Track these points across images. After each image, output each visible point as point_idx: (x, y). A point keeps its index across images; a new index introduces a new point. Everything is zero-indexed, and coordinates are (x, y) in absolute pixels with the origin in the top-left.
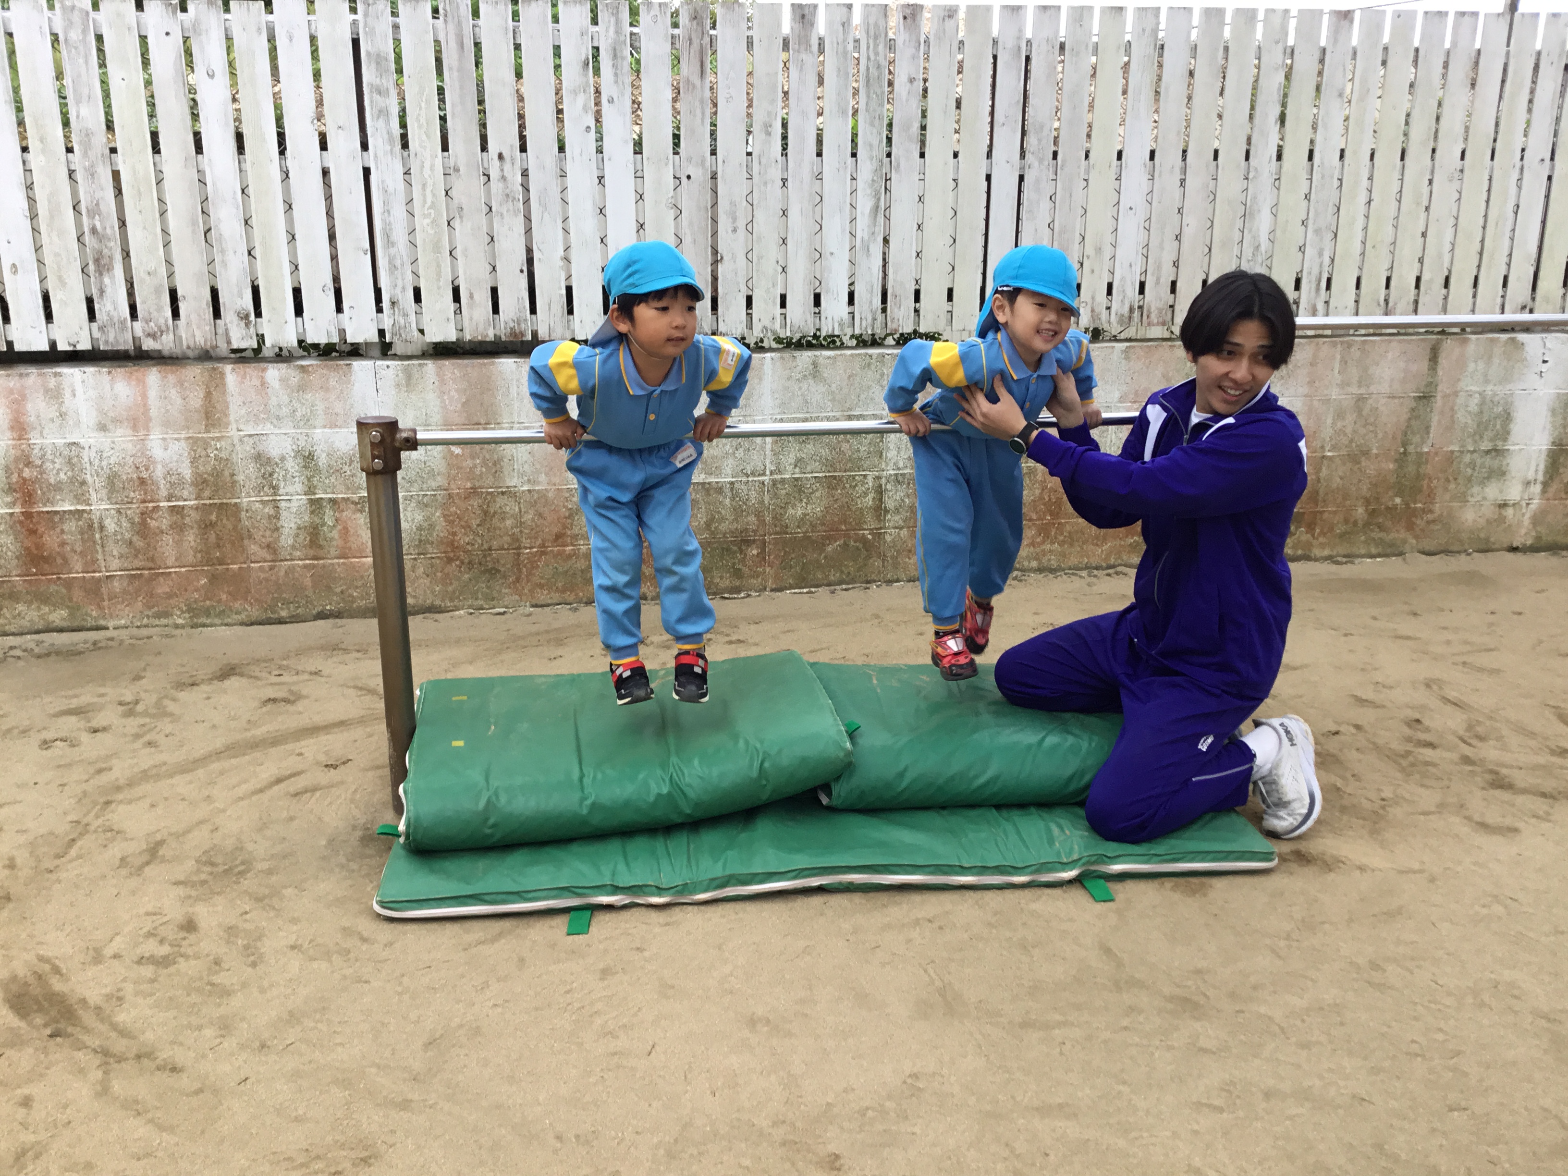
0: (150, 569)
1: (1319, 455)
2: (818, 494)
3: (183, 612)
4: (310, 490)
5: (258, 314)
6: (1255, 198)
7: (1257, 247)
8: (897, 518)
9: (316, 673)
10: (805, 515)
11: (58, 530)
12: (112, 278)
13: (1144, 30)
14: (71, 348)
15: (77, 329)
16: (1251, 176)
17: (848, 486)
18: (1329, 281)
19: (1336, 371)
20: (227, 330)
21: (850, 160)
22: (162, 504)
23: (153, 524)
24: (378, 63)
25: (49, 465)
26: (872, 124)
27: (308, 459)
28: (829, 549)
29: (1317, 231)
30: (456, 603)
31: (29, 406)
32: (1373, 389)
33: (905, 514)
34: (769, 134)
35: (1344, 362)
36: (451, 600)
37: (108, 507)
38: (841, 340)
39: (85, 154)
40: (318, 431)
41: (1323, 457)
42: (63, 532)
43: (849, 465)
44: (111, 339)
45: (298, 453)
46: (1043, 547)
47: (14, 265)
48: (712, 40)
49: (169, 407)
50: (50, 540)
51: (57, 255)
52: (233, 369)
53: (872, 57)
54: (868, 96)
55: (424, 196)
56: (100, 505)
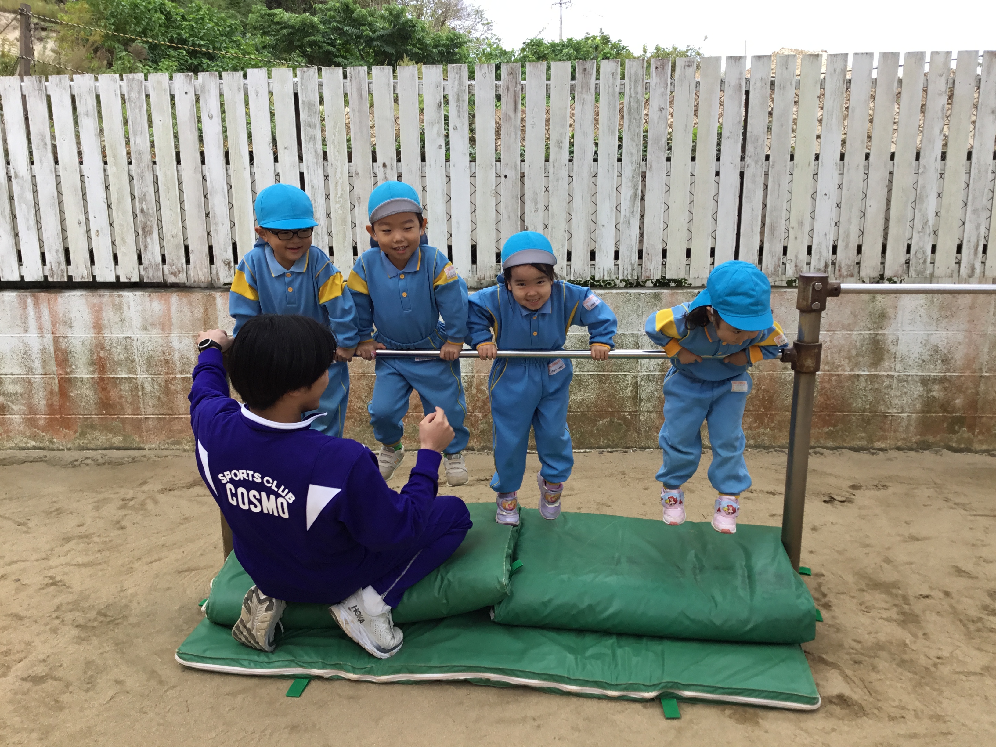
0: (170, 415)
1: (977, 374)
2: (592, 386)
3: (188, 442)
6: (924, 187)
7: (926, 223)
8: (648, 405)
10: (583, 400)
11: (118, 389)
12: (152, 239)
13: (835, 70)
14: (128, 281)
15: (132, 269)
16: (920, 171)
17: (613, 381)
18: (985, 247)
19: (991, 313)
20: (217, 271)
21: (616, 164)
22: (177, 376)
23: (173, 387)
24: (309, 108)
25: (114, 349)
26: (632, 140)
28: (600, 423)
29: (975, 211)
31: (104, 314)
33: (655, 402)
34: (561, 147)
37: (146, 376)
38: (615, 283)
39: (138, 166)
41: (981, 376)
42: (121, 390)
43: (614, 367)
44: (151, 275)
46: (758, 431)
47: (97, 231)
48: (522, 87)
49: (183, 317)
50: (114, 394)
51: (121, 225)
52: (221, 296)
53: (633, 95)
54: (630, 121)
55: (337, 190)
56: (142, 375)
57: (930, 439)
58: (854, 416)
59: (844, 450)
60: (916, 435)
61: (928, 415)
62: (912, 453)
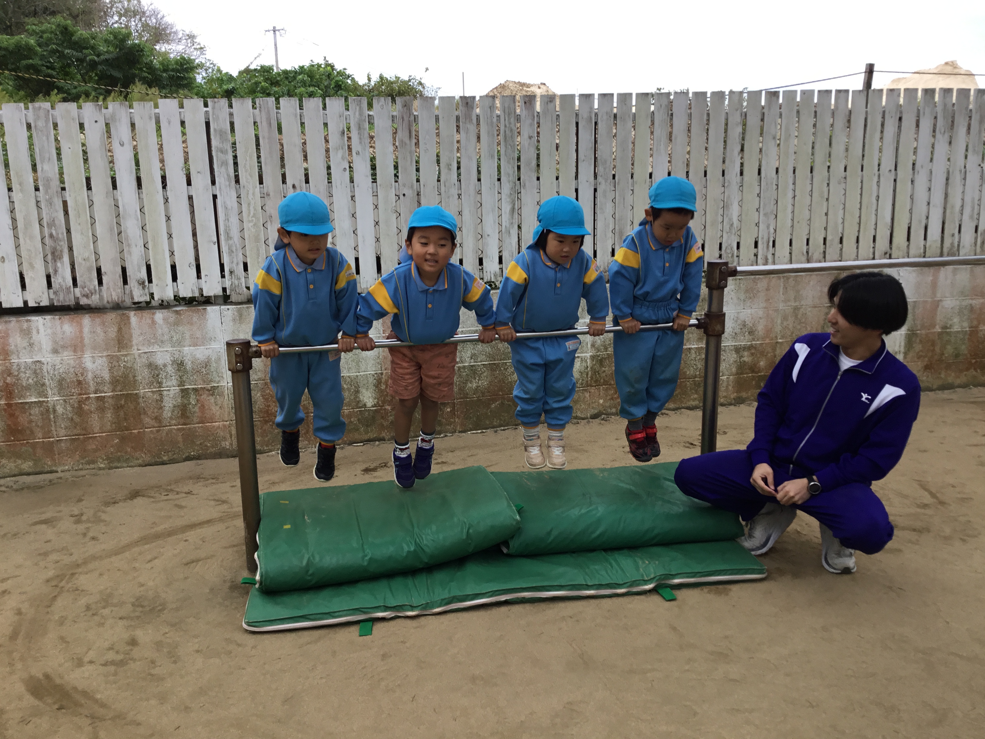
0: (84, 435)
1: (774, 341)
2: (485, 374)
3: (104, 460)
4: (181, 383)
5: (150, 281)
6: (729, 197)
7: (732, 225)
9: (189, 493)
10: (478, 387)
11: (28, 414)
12: (62, 264)
14: (37, 305)
15: (41, 294)
16: (726, 185)
17: (502, 369)
18: (774, 242)
19: (781, 293)
20: (131, 291)
21: (497, 183)
22: (91, 396)
23: (86, 407)
24: (221, 135)
25: (22, 375)
26: (508, 161)
27: (180, 365)
28: (493, 406)
29: (765, 215)
30: (270, 447)
31: (11, 340)
32: (802, 303)
34: (450, 169)
35: (785, 288)
36: (267, 446)
37: (58, 398)
38: (495, 284)
39: (46, 192)
40: (185, 348)
41: (777, 342)
42: (30, 414)
43: (503, 356)
44: (61, 298)
45: (174, 362)
49: (96, 338)
50: (23, 419)
51: (29, 250)
52: (135, 314)
53: (508, 125)
54: (506, 147)
55: (249, 210)
56: (53, 398)
57: (744, 395)
58: (688, 381)
59: (683, 410)
60: (733, 393)
61: (742, 376)
62: (732, 407)
